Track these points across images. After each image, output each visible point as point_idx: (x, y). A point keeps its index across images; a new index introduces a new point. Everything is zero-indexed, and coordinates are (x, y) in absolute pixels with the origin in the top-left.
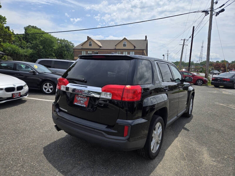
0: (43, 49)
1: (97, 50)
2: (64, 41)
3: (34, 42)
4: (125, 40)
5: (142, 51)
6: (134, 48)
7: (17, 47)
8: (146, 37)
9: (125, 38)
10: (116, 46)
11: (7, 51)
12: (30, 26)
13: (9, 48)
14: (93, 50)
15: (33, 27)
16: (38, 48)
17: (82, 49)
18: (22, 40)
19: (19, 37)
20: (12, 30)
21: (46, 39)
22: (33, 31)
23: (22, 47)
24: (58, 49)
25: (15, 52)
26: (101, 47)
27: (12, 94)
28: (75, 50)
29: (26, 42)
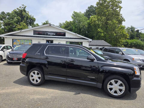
7: (140, 41)
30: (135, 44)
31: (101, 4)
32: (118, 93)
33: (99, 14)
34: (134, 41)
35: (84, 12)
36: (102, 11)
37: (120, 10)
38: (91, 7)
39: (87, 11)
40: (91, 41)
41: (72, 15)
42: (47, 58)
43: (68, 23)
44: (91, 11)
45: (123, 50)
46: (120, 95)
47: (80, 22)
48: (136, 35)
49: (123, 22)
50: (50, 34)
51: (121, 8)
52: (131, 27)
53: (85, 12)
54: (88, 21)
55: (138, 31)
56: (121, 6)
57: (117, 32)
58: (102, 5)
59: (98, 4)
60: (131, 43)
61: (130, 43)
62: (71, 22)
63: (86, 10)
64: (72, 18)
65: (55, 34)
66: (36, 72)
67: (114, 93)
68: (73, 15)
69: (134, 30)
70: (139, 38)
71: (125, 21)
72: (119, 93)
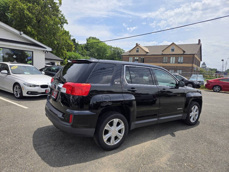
0: (97, 56)
1: (143, 56)
2: (117, 48)
3: (91, 50)
4: (173, 45)
5: (192, 56)
6: (184, 53)
7: (79, 55)
8: (199, 40)
9: (173, 43)
10: (163, 51)
11: (71, 58)
12: (91, 37)
13: (73, 56)
14: (140, 56)
15: (93, 38)
16: (94, 55)
17: (129, 55)
18: (84, 49)
19: (82, 47)
20: (77, 41)
21: (101, 47)
22: (92, 41)
23: (83, 55)
24: (111, 55)
26: (147, 53)
27: (46, 90)
28: (123, 56)
29: (86, 51)
42: (133, 89)
57: (58, 38)
66: (116, 121)
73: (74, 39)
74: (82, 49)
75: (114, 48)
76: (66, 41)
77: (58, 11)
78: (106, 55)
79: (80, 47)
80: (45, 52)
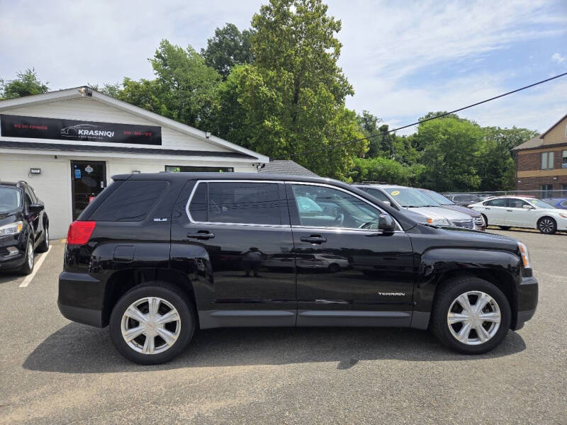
0: (445, 161)
7: (397, 164)
12: (432, 113)
13: (379, 168)
15: (438, 114)
16: (434, 160)
17: (543, 147)
18: (410, 146)
19: (404, 142)
23: (407, 163)
25: (388, 174)
28: (519, 153)
29: (417, 150)
30: (380, 173)
31: (271, 26)
32: (481, 336)
33: (265, 62)
34: (379, 162)
35: (203, 50)
36: (278, 53)
37: (337, 53)
38: (226, 31)
39: (214, 48)
40: (264, 165)
41: (153, 58)
42: (203, 234)
43: (137, 87)
44: (228, 45)
45: (393, 194)
46: (487, 340)
47: (190, 88)
48: (382, 144)
49: (348, 97)
50: (86, 132)
51: (338, 46)
52: (362, 116)
53: (206, 49)
54: (222, 86)
55: (384, 129)
56: (337, 40)
57: (330, 131)
58: (274, 29)
59: (259, 22)
60: (370, 172)
61: (366, 171)
62: (147, 83)
63: (209, 41)
64: (156, 67)
65: (111, 135)
66: (154, 302)
67: (469, 338)
68: (159, 56)
69: (374, 125)
70: (391, 153)
71: (352, 94)
72: (486, 336)
73: (384, 126)
74: (406, 148)
75: (504, 132)
76: (349, 135)
77: (332, 70)
78: (473, 156)
79: (401, 144)
80: (256, 166)
